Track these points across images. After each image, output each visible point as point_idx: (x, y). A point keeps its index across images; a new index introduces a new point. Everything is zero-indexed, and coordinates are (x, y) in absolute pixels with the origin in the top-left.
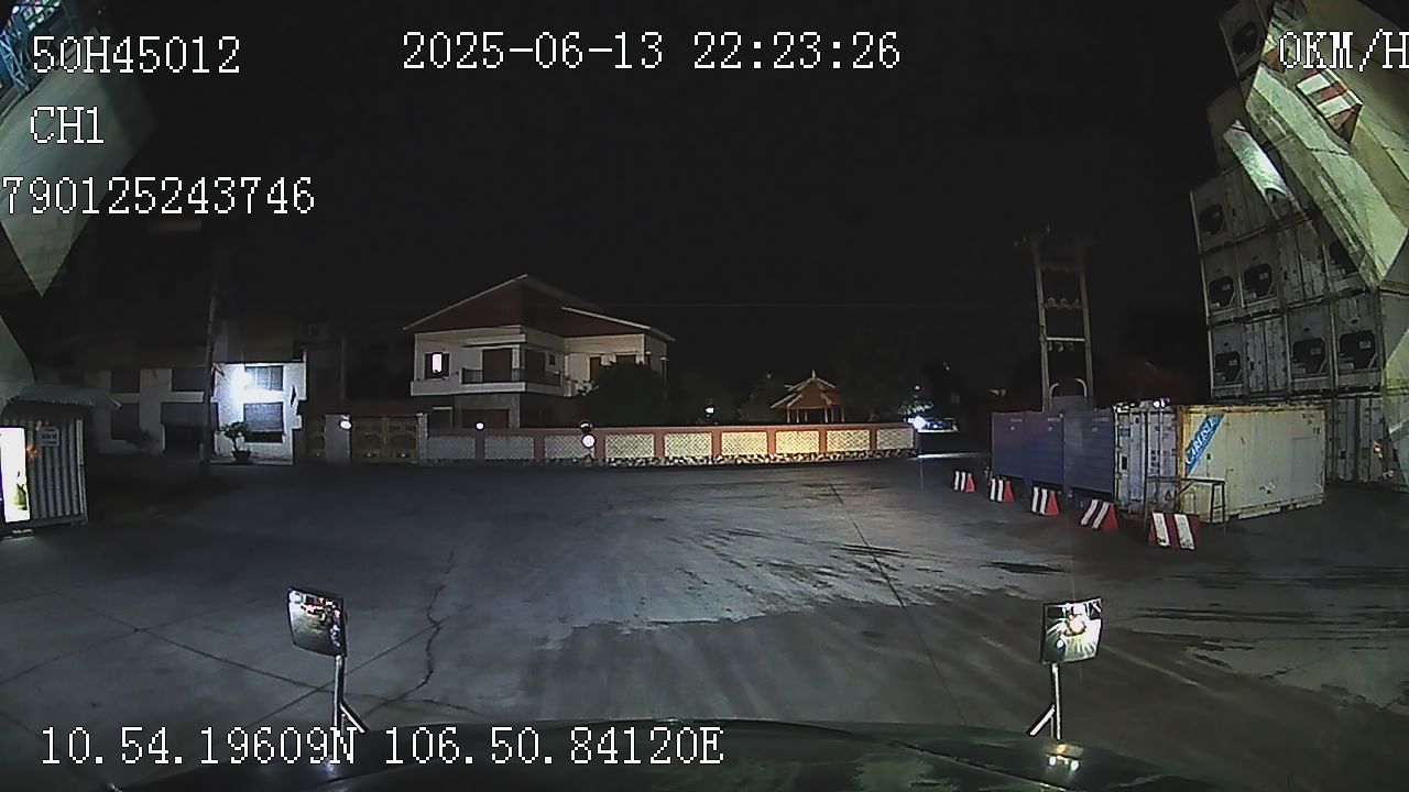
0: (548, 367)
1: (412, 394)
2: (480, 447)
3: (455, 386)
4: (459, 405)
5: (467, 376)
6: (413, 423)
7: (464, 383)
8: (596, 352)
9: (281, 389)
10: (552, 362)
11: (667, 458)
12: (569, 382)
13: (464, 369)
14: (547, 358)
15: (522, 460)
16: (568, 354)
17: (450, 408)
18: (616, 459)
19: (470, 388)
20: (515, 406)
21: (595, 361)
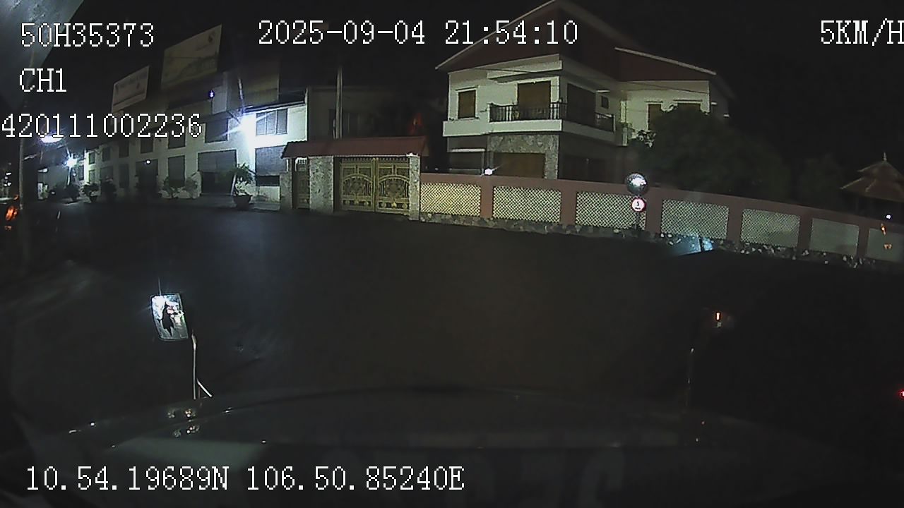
0: (598, 108)
1: (444, 135)
2: (488, 199)
3: (481, 125)
4: (492, 147)
5: (498, 113)
6: (402, 166)
7: (493, 120)
8: (654, 99)
9: (286, 133)
10: (605, 104)
12: (625, 129)
13: (493, 105)
14: (598, 99)
15: (542, 223)
16: (625, 100)
17: (483, 150)
18: (674, 236)
19: (500, 127)
20: (551, 150)
21: (654, 109)
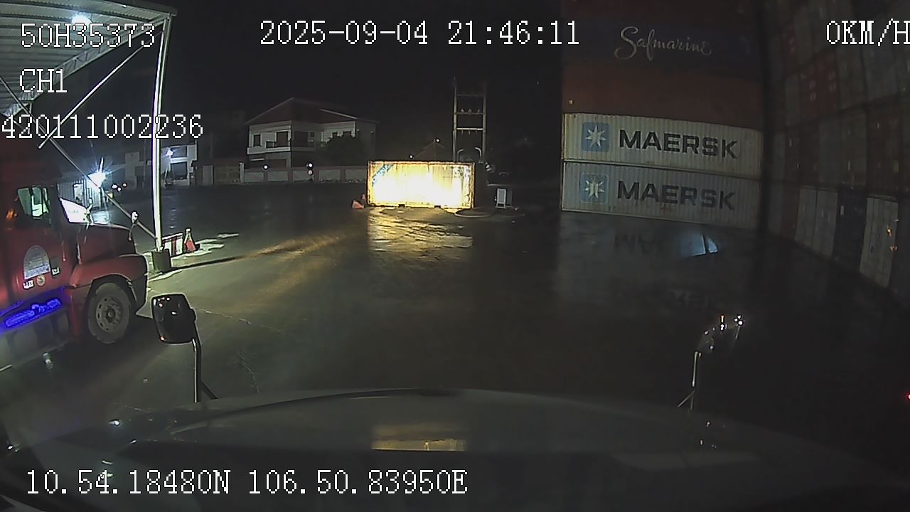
1: (248, 153)
2: (266, 176)
3: (263, 149)
4: (267, 158)
5: (269, 145)
7: (267, 147)
8: (335, 130)
9: (186, 156)
11: (346, 181)
13: (267, 142)
14: (309, 134)
15: (283, 182)
16: (323, 131)
17: (263, 159)
18: (323, 181)
19: (269, 150)
20: (288, 157)
21: (335, 134)
